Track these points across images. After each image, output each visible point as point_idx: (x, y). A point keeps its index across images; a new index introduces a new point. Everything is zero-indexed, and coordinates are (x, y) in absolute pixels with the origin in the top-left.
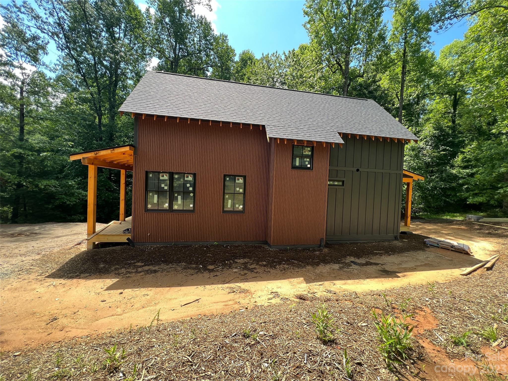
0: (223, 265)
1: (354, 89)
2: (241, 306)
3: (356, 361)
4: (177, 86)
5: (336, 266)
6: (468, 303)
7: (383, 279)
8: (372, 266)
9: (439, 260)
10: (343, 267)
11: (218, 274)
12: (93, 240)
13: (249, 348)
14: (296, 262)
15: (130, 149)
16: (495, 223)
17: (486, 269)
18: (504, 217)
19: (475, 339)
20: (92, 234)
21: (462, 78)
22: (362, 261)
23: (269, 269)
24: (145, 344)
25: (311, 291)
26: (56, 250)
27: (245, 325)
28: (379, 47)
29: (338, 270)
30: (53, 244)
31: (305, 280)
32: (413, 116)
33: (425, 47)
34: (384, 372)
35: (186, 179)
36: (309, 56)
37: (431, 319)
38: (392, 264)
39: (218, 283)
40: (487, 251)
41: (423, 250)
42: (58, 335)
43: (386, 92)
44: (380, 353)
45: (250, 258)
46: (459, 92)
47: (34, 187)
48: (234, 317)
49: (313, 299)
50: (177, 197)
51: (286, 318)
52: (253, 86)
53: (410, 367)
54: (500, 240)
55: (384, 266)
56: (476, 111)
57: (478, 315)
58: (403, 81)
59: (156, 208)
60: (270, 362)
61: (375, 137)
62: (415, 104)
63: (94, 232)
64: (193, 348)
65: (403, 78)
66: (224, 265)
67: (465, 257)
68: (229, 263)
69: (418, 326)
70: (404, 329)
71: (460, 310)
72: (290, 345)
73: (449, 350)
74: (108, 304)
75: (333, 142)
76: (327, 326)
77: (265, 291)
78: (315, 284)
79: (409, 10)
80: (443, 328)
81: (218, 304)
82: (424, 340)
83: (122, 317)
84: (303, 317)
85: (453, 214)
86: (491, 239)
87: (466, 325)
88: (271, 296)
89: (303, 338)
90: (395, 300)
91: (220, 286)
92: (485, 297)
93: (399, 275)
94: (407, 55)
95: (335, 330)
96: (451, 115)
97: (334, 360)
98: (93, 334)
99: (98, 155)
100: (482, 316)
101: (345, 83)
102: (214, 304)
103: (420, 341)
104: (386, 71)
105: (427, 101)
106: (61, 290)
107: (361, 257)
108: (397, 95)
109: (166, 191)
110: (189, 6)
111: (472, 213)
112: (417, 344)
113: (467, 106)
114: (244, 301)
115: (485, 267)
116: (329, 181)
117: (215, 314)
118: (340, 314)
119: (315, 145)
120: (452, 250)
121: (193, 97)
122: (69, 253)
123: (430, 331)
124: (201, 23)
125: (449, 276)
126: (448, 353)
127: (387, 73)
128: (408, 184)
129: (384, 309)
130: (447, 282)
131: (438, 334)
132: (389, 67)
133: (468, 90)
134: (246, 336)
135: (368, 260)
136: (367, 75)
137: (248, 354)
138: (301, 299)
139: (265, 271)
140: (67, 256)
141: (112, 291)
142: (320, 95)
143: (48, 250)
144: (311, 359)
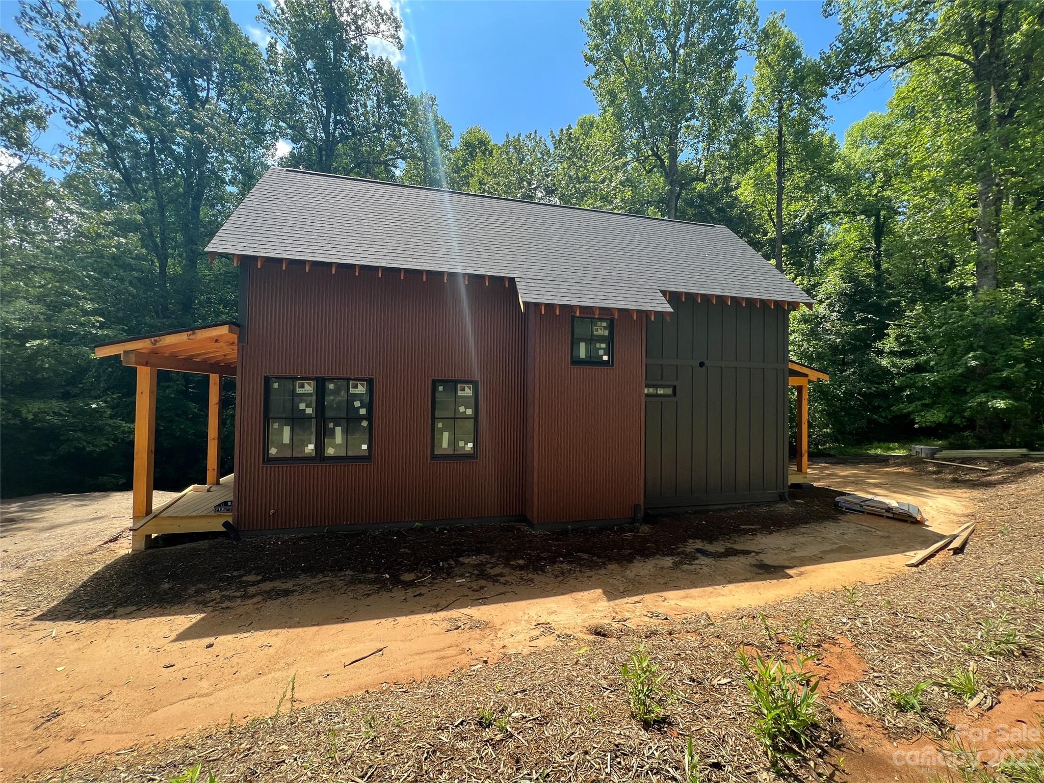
0: (433, 571)
1: (690, 203)
2: (473, 657)
3: (711, 761)
4: (331, 200)
5: (668, 561)
6: (920, 623)
7: (761, 582)
8: (737, 558)
9: (864, 539)
10: (681, 563)
11: (424, 590)
12: (145, 531)
13: (490, 749)
14: (585, 556)
15: (231, 331)
16: (965, 460)
17: (952, 552)
18: (980, 448)
19: (936, 695)
20: (143, 517)
21: (887, 183)
22: (718, 547)
23: (530, 575)
24: (264, 759)
25: (619, 617)
26: (60, 556)
27: (481, 699)
28: (732, 124)
29: (671, 568)
30: (53, 543)
31: (605, 593)
32: (802, 256)
33: (817, 126)
34: (765, 779)
35: (352, 391)
36: (599, 140)
37: (852, 661)
38: (776, 551)
39: (424, 610)
40: (952, 516)
41: (834, 519)
42: (62, 752)
43: (750, 210)
44: (757, 740)
45: (491, 554)
46: (884, 209)
47: (10, 416)
48: (459, 682)
49: (623, 633)
50: (334, 429)
51: (568, 679)
52: (488, 200)
53: (816, 764)
54: (977, 493)
55: (760, 555)
56: (915, 246)
57: (939, 646)
58: (781, 189)
59: (288, 454)
60: (534, 776)
61: (732, 298)
62: (805, 232)
63: (149, 511)
64: (370, 760)
65: (779, 183)
66: (437, 571)
67: (912, 529)
68: (446, 566)
69: (828, 677)
70: (803, 685)
71: (906, 639)
72: (577, 735)
73: (889, 722)
74: (180, 673)
75: (651, 309)
76: (651, 690)
77: (523, 622)
78: (625, 600)
79: (784, 57)
80: (876, 677)
81: (426, 656)
82: (841, 705)
83: (211, 699)
84: (602, 673)
85: (886, 444)
86: (959, 492)
87: (919, 669)
88: (536, 633)
89: (603, 718)
90: (784, 626)
91: (428, 616)
92: (951, 608)
93: (790, 572)
94: (785, 140)
95: (667, 696)
96: (872, 253)
97: (665, 761)
98: (144, 744)
99: (158, 345)
100: (947, 648)
101: (671, 191)
102: (417, 657)
103: (834, 708)
104: (748, 170)
105: (827, 226)
106: (71, 646)
107: (717, 539)
108: (770, 215)
109: (309, 417)
110: (355, 38)
111: (921, 440)
112: (828, 715)
113: (900, 237)
114: (480, 648)
115: (949, 548)
116: (648, 386)
117: (419, 680)
118: (676, 662)
119: (616, 317)
120: (888, 517)
121: (366, 222)
122: (90, 563)
123: (851, 686)
124: (381, 72)
125: (885, 570)
126: (886, 729)
127: (751, 173)
128: (800, 389)
129: (762, 647)
130: (881, 581)
131: (866, 691)
132: (753, 163)
133: (899, 207)
134: (483, 724)
135: (729, 545)
136: (713, 176)
137: (489, 763)
138: (598, 634)
139: (522, 579)
140: (86, 569)
141: (189, 642)
142: (623, 217)
143: (41, 557)
144: (620, 763)
